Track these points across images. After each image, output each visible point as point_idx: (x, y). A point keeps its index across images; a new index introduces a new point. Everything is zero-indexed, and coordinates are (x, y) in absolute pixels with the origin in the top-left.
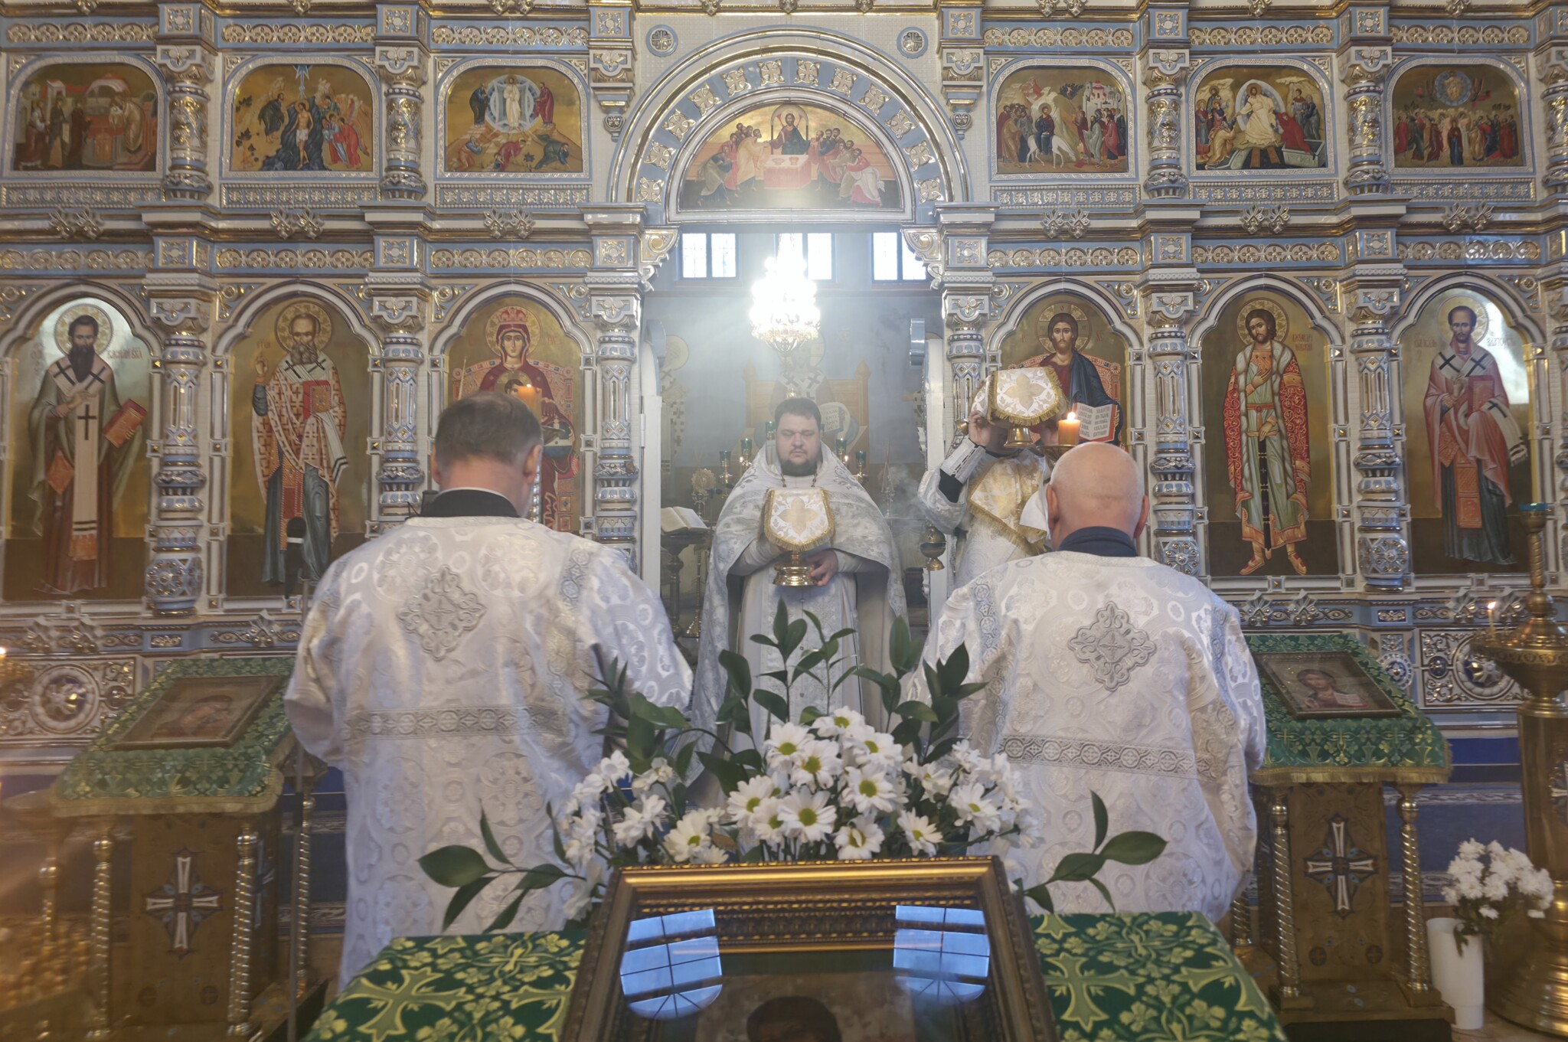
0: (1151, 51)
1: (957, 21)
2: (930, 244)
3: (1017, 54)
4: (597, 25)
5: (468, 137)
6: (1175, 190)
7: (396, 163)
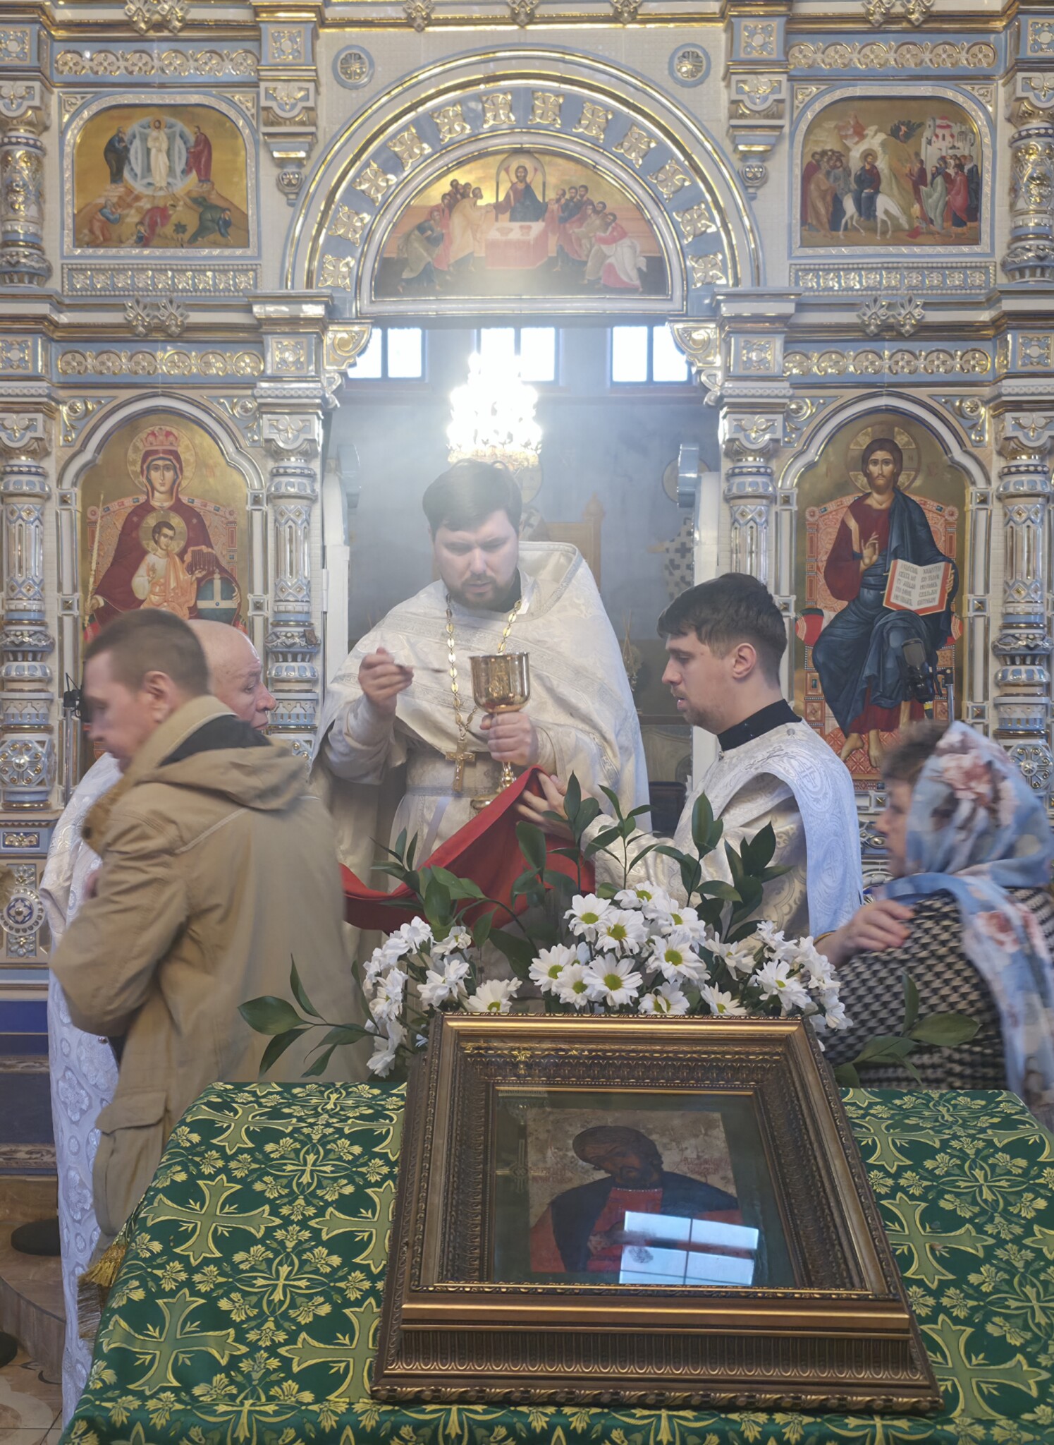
0: (1020, 75)
1: (752, 34)
2: (706, 344)
3: (830, 79)
4: (269, 46)
5: (102, 201)
6: (1043, 269)
7: (12, 237)
